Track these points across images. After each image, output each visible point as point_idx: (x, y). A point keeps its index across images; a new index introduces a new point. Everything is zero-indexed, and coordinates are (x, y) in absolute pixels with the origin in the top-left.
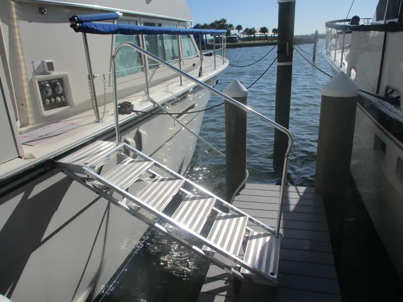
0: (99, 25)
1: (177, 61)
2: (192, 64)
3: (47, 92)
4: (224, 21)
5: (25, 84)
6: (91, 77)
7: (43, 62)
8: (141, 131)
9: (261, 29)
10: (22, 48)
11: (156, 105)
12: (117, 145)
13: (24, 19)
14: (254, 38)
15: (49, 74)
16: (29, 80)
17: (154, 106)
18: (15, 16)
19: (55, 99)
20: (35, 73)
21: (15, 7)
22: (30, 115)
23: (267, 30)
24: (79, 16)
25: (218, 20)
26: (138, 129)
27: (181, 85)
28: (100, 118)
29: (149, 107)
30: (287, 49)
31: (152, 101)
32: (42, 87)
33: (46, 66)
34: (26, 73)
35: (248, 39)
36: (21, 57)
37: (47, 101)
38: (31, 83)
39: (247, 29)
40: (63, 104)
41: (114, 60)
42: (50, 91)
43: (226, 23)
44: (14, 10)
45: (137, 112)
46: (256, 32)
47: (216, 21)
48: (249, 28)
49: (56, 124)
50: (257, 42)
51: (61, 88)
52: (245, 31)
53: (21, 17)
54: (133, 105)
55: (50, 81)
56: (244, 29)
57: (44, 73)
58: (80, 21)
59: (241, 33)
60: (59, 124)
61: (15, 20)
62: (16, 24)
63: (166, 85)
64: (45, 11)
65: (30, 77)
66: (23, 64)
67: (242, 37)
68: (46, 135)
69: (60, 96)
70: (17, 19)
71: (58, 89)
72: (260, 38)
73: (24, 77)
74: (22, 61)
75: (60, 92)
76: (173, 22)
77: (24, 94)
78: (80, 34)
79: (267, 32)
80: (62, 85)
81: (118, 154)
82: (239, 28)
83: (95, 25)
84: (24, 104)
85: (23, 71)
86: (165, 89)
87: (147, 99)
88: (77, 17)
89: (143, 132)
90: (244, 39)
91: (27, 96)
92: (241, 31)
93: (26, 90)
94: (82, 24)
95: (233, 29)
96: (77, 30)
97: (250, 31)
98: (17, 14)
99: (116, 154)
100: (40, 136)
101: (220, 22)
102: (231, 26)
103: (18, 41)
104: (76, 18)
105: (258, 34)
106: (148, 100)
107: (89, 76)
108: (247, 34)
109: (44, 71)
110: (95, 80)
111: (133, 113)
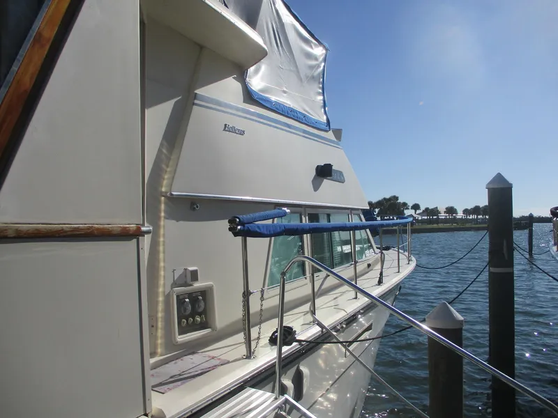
0: (263, 226)
1: (352, 264)
2: (366, 265)
3: (185, 310)
4: (396, 198)
5: (161, 299)
6: (247, 294)
7: (186, 269)
8: (302, 368)
9: (447, 209)
10: (164, 252)
11: (324, 330)
12: (276, 399)
13: (173, 218)
14: (438, 221)
15: (191, 285)
16: (166, 294)
17: (322, 331)
18: (163, 214)
19: (194, 318)
20: (175, 284)
21: (165, 203)
22: (159, 341)
23: (456, 210)
24: (241, 217)
25: (388, 197)
26: (298, 367)
27: (356, 298)
28: (252, 351)
29: (314, 335)
30: (505, 249)
31: (320, 324)
32: (181, 302)
33: (189, 276)
34: (164, 284)
35: (430, 222)
36: (162, 264)
37: (184, 322)
38: (168, 298)
39: (427, 209)
40: (203, 326)
41: (283, 277)
42: (189, 307)
43: (399, 201)
44: (163, 207)
45: (299, 341)
46: (440, 213)
47: (385, 199)
48: (430, 208)
49: (191, 356)
50: (441, 225)
51: (202, 304)
52: (424, 211)
53: (170, 216)
54: (295, 331)
55: (190, 295)
56: (423, 208)
57: (186, 285)
58: (241, 223)
59: (418, 214)
60: (196, 355)
61: (162, 219)
62: (162, 223)
63: (335, 296)
64: (197, 207)
65: (168, 290)
66: (162, 273)
67: (420, 218)
68: (180, 375)
69: (200, 314)
70: (165, 218)
71: (199, 306)
72: (445, 221)
73: (161, 290)
74: (162, 269)
75: (201, 310)
76: (344, 211)
77: (157, 312)
78: (239, 239)
79: (457, 213)
80: (204, 299)
81: (276, 413)
82: (416, 207)
83: (258, 227)
84: (155, 325)
85: (161, 282)
86: (332, 303)
87: (312, 320)
88: (239, 218)
89: (305, 370)
90: (423, 221)
91: (160, 315)
92: (418, 212)
93: (161, 307)
94: (244, 226)
95: (408, 209)
96: (236, 234)
97: (433, 212)
98: (165, 212)
99: (274, 413)
100: (171, 377)
101: (389, 199)
102: (405, 205)
103: (161, 244)
104: (238, 220)
105: (443, 216)
106: (314, 322)
107: (244, 293)
108: (427, 216)
109: (186, 282)
110: (251, 298)
111: (295, 344)
